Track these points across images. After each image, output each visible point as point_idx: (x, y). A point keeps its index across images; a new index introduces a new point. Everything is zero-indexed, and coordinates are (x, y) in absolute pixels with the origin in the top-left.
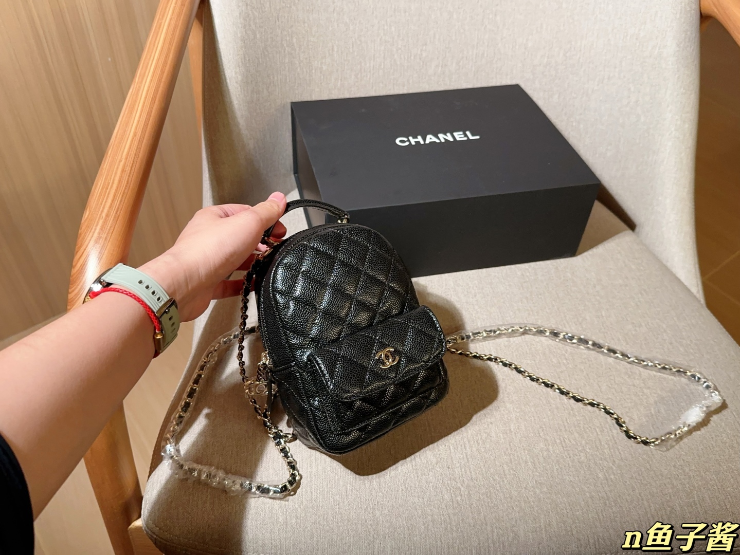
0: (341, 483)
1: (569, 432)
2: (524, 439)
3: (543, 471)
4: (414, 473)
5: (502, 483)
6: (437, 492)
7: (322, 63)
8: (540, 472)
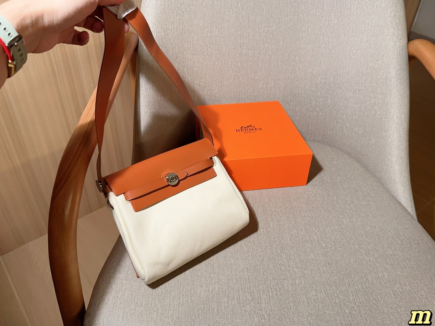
0: (196, 309)
1: (330, 285)
2: (303, 289)
3: (313, 307)
4: (238, 305)
5: (288, 313)
6: (251, 317)
7: (200, 82)
8: (312, 308)
